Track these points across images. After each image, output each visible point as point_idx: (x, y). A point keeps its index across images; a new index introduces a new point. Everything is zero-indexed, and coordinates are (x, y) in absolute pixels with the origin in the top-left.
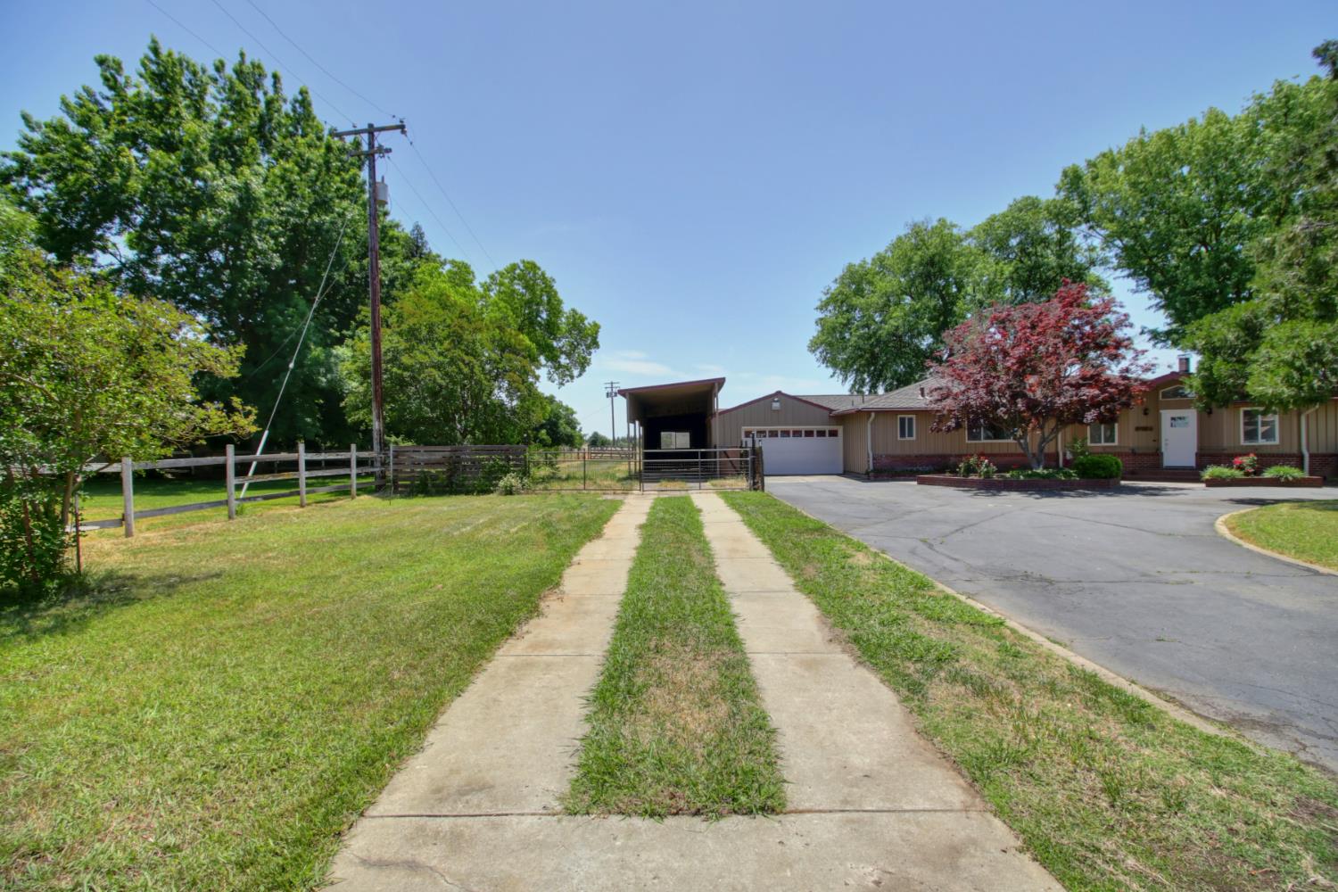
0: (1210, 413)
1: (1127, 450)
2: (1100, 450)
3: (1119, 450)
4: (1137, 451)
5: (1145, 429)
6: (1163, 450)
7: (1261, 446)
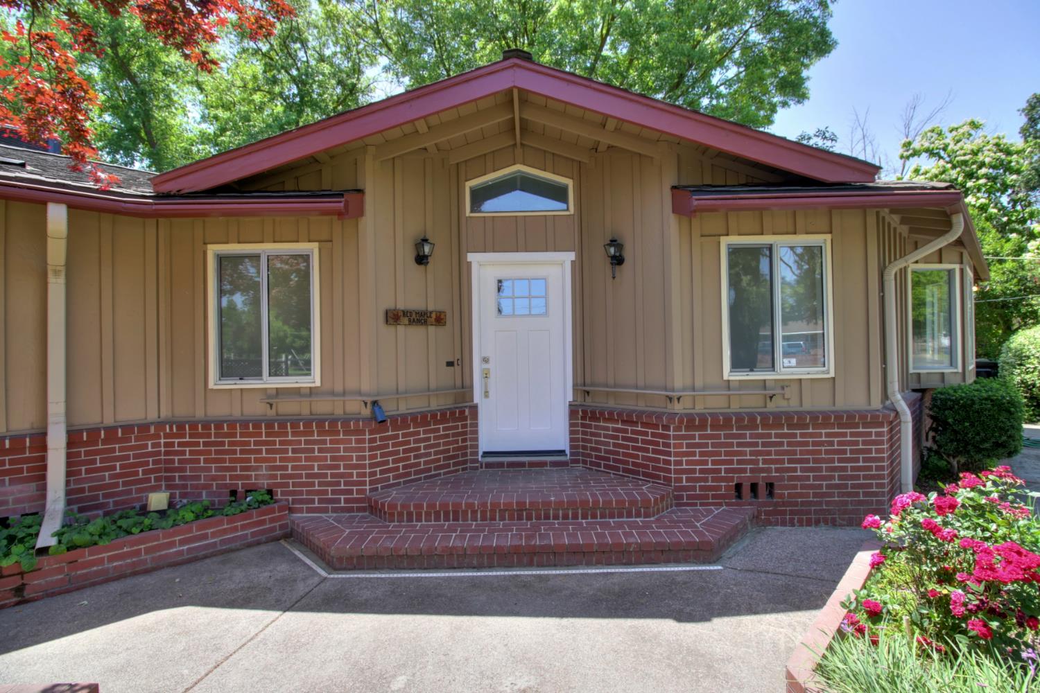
0: (618, 260)
1: (355, 406)
2: (257, 409)
3: (323, 407)
4: (390, 408)
5: (420, 318)
6: (477, 398)
7: (783, 384)
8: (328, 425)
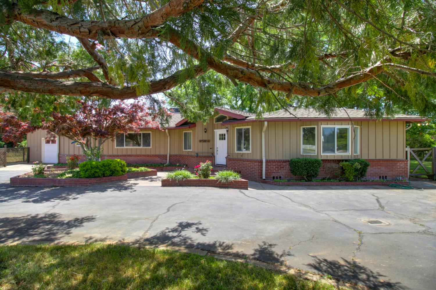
1: (195, 154)
2: (187, 154)
4: (200, 155)
5: (205, 141)
7: (244, 153)
8: (192, 156)
